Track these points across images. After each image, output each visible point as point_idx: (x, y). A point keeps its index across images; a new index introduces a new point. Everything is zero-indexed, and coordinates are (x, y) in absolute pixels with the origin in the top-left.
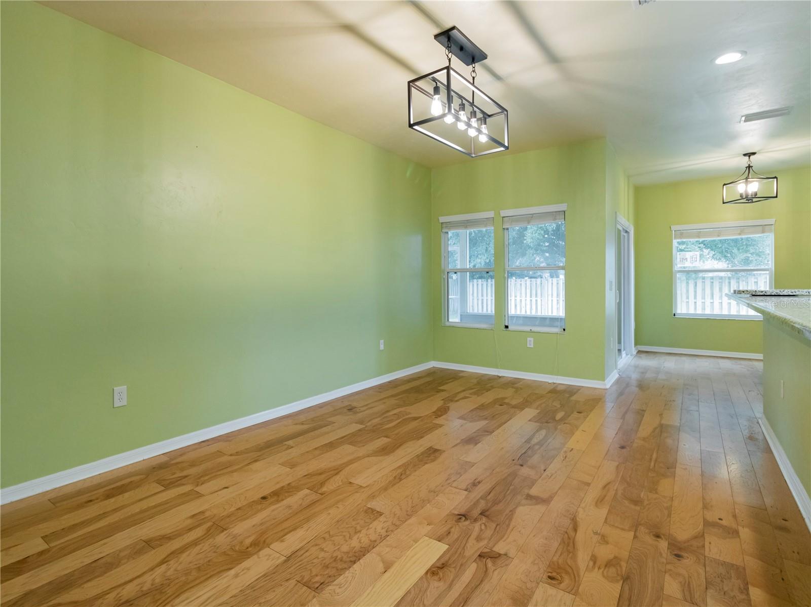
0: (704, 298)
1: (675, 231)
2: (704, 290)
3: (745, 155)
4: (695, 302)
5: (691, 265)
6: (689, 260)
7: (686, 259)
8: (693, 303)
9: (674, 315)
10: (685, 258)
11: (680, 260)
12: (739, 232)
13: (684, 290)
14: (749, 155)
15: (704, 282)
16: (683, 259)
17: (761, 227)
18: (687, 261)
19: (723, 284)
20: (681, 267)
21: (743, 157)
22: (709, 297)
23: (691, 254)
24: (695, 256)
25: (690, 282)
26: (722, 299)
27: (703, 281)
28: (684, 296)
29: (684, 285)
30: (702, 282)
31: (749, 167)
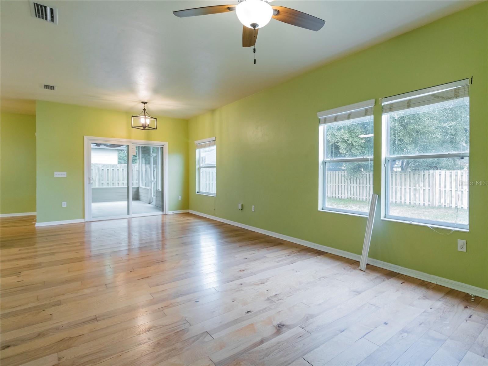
3: (142, 102)
14: (144, 103)
21: (142, 103)
31: (144, 110)
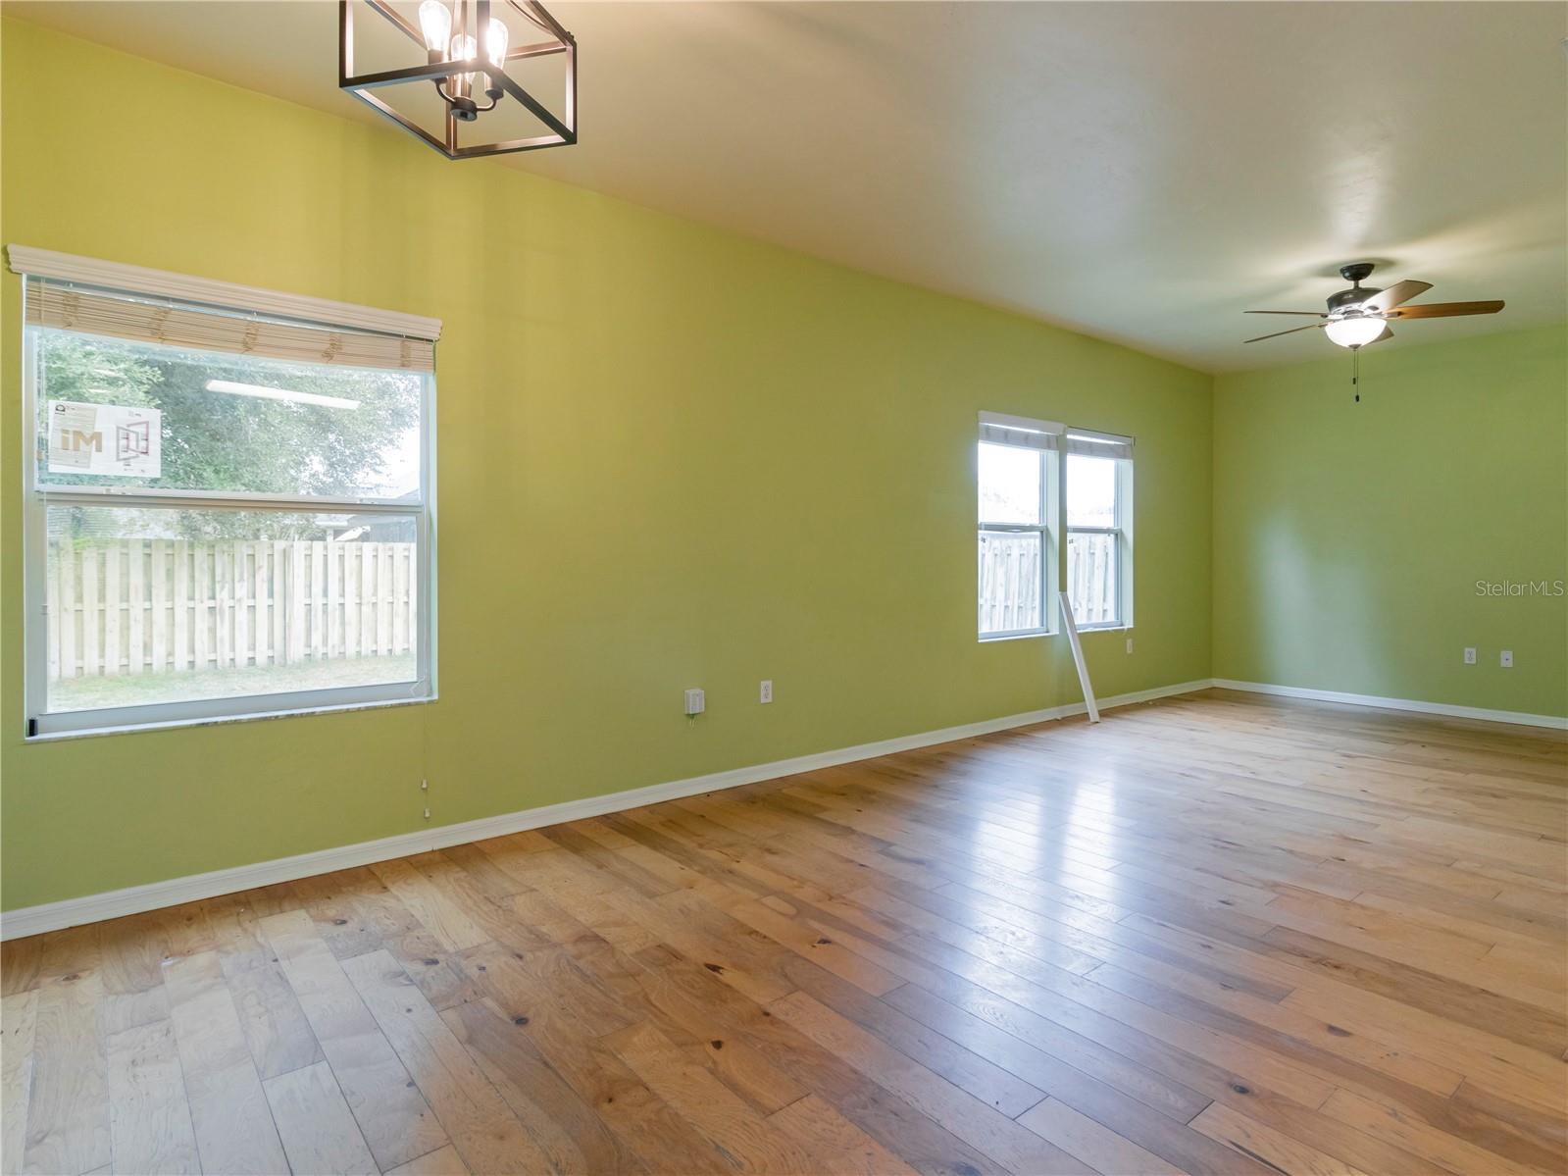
0: (125, 597)
1: (31, 278)
2: (125, 574)
4: (102, 612)
5: (117, 469)
6: (109, 443)
7: (97, 437)
8: (96, 613)
9: (32, 728)
10: (88, 433)
11: (65, 441)
12: (326, 346)
13: (69, 575)
15: (127, 554)
16: (78, 434)
17: (397, 342)
18: (99, 449)
19: (177, 561)
20: (63, 478)
22: (141, 596)
23: (121, 414)
24: (141, 429)
25: (85, 554)
26: (173, 600)
27: (125, 551)
28: (69, 595)
29: (68, 563)
30: (122, 554)
